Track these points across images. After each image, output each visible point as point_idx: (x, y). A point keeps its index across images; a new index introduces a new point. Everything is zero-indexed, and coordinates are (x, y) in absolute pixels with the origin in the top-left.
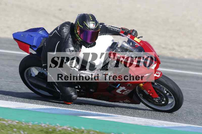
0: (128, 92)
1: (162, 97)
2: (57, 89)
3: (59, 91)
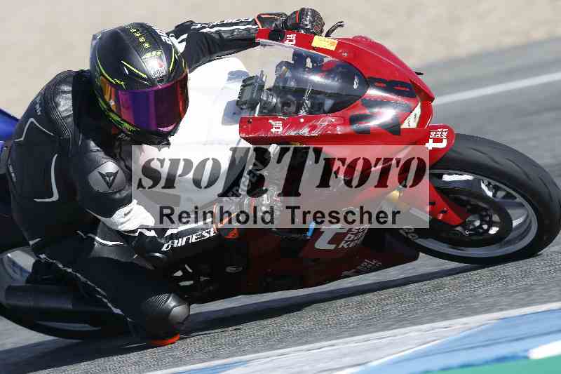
0: (357, 234)
1: (484, 213)
2: (109, 305)
3: (117, 311)
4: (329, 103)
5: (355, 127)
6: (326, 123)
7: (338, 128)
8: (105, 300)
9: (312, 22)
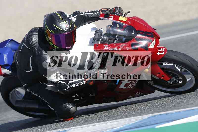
0: (133, 84)
1: (177, 76)
2: (50, 107)
3: (52, 109)
4: (124, 39)
5: (133, 47)
6: (123, 46)
7: (127, 48)
8: (48, 105)
9: (119, 12)
